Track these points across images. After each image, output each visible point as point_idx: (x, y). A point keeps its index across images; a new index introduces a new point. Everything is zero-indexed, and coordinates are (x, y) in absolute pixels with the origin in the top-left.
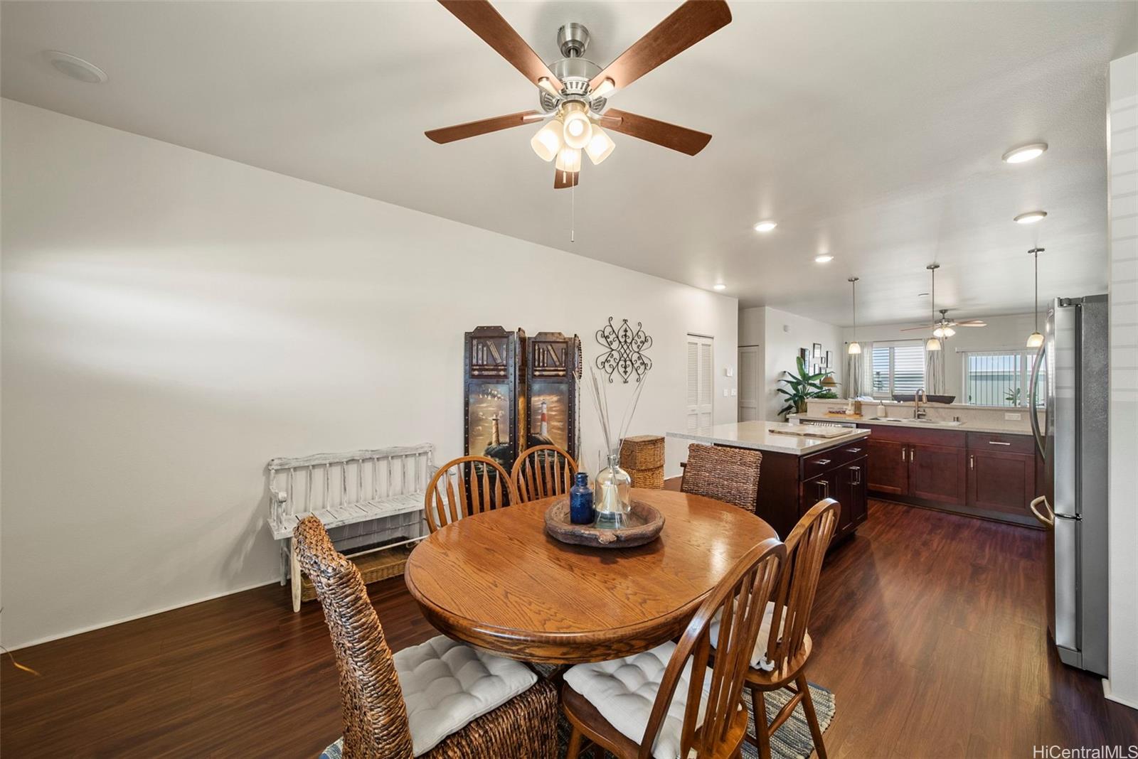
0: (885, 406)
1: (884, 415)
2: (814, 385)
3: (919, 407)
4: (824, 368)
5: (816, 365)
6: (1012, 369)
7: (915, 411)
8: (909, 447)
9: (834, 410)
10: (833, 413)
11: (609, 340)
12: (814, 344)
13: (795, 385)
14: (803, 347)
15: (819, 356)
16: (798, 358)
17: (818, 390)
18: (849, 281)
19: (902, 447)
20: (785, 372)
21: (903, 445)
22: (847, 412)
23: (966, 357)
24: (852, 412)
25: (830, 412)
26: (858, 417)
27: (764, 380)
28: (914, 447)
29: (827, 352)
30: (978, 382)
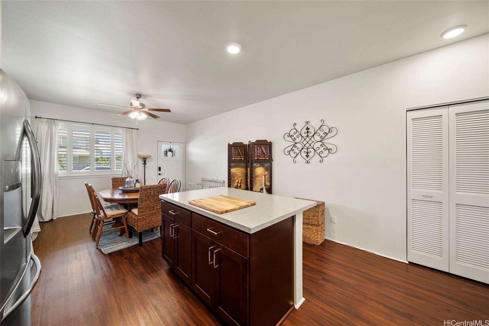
11: (293, 138)
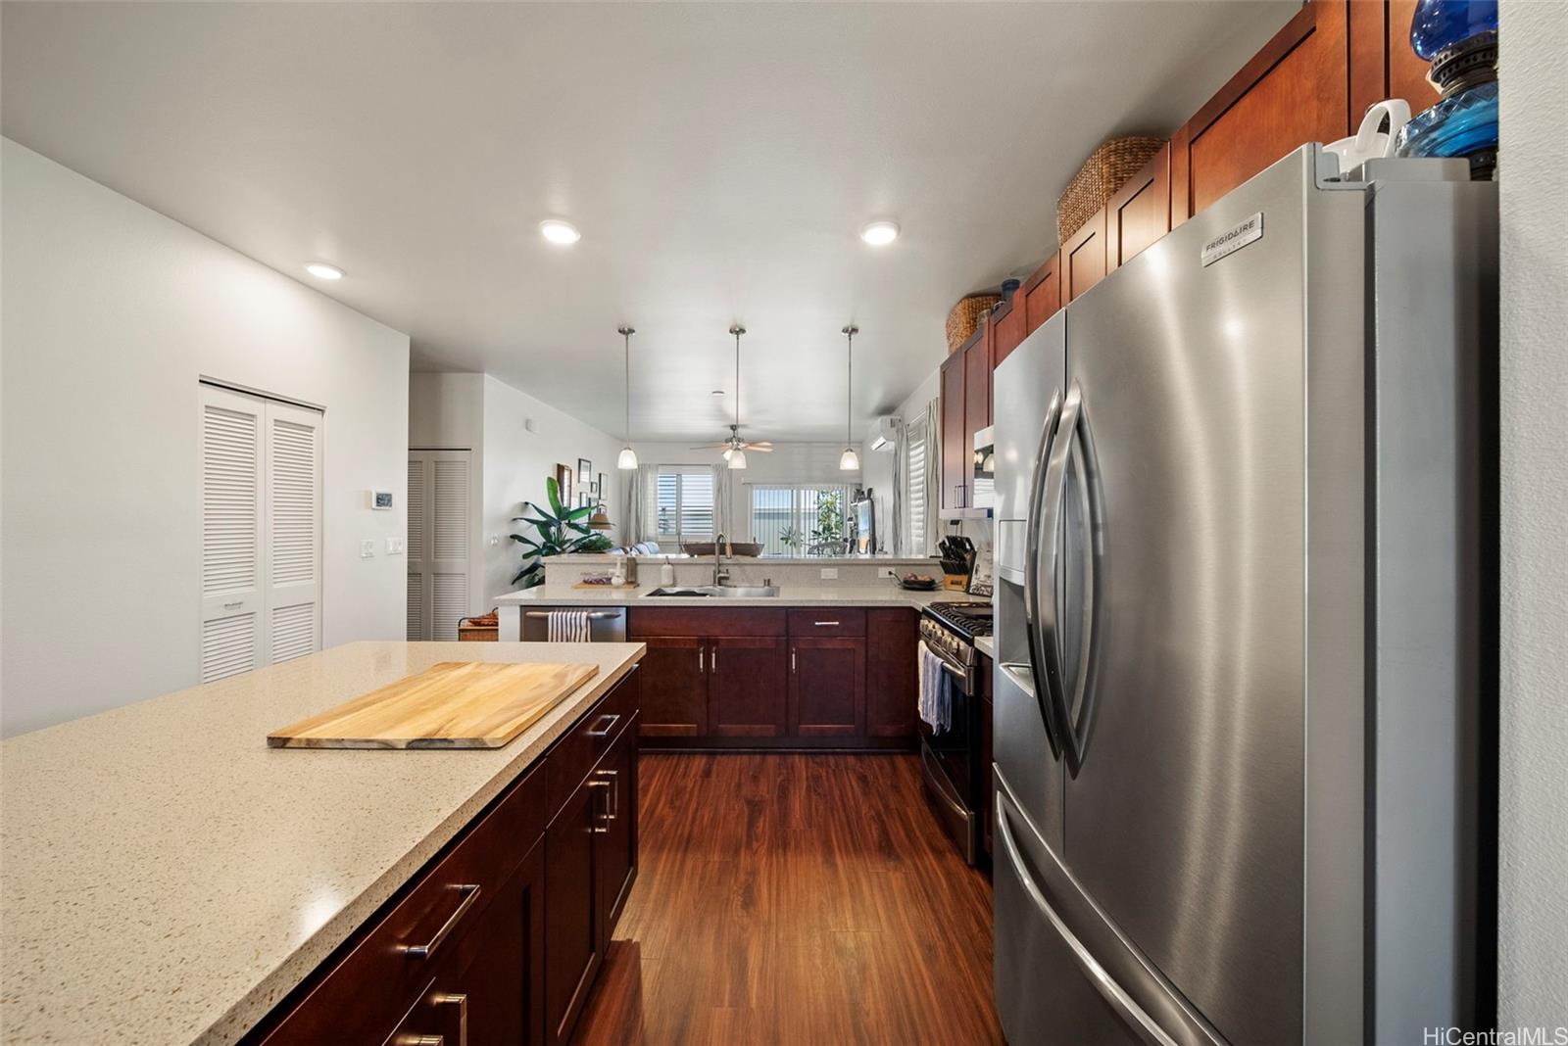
0: (672, 564)
1: (671, 582)
2: (575, 527)
3: (719, 565)
4: (595, 500)
5: (584, 495)
6: (790, 507)
7: (715, 572)
8: (708, 643)
9: (591, 579)
10: (591, 583)
12: (580, 460)
13: (544, 527)
14: (561, 463)
15: (587, 481)
16: (550, 479)
17: (583, 535)
18: (620, 331)
19: (699, 646)
20: (527, 503)
21: (701, 641)
22: (614, 581)
23: (752, 489)
24: (622, 580)
25: (585, 582)
26: (630, 589)
27: (482, 518)
28: (716, 642)
29: (600, 475)
30: (762, 521)
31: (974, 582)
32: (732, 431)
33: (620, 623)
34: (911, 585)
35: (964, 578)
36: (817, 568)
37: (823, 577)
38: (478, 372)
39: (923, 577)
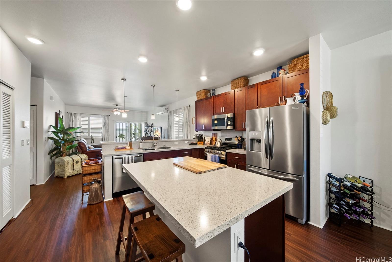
7: (153, 144)
10: (119, 149)
12: (59, 111)
20: (51, 126)
22: (127, 148)
23: (115, 122)
25: (117, 149)
29: (63, 116)
31: (205, 143)
32: (116, 106)
33: (142, 157)
34: (192, 144)
35: (202, 142)
36: (173, 142)
37: (175, 144)
38: (42, 78)
39: (195, 142)
